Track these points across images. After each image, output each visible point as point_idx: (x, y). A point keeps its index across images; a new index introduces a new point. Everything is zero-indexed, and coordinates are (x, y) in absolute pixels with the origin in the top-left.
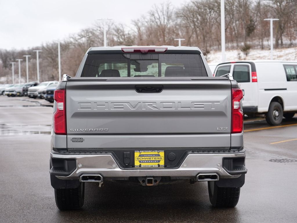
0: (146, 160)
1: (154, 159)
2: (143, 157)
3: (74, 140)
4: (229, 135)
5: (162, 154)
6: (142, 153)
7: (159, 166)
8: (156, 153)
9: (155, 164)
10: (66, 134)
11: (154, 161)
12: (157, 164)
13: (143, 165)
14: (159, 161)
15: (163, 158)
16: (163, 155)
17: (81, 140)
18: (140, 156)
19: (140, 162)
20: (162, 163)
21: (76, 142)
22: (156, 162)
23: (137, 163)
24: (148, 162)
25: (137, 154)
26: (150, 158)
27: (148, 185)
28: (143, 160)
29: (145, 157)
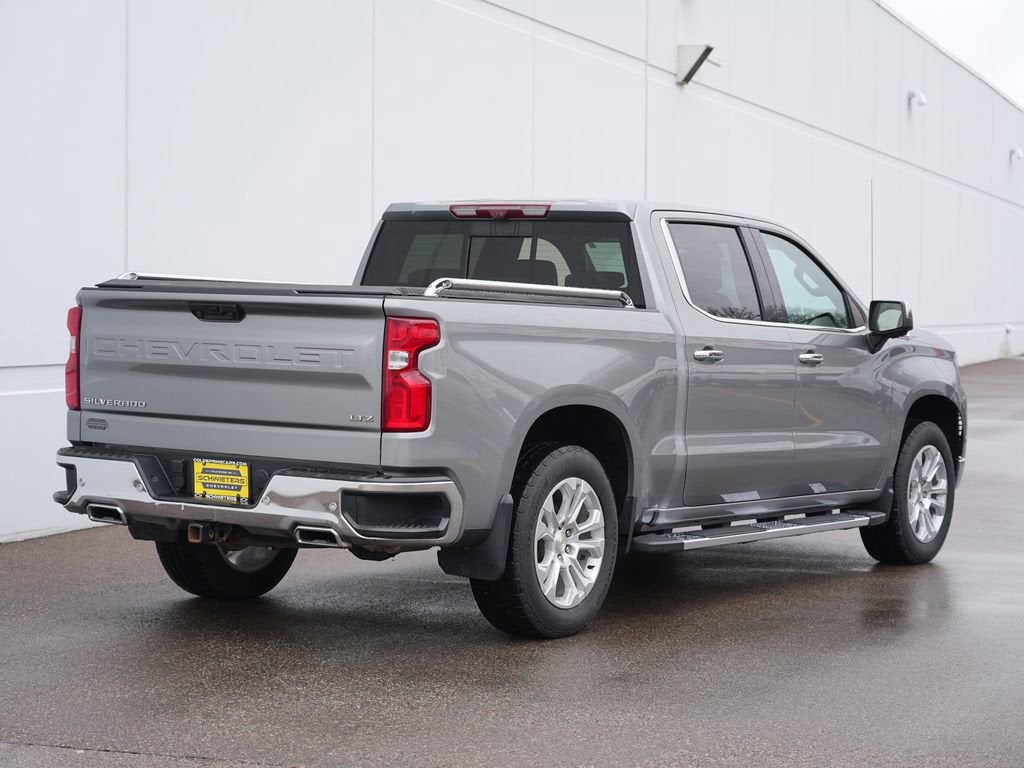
0: (216, 482)
1: (230, 483)
2: (210, 476)
3: (92, 424)
5: (244, 470)
6: (208, 466)
7: (238, 498)
8: (233, 468)
9: (231, 495)
11: (231, 486)
12: (235, 493)
13: (211, 493)
15: (246, 480)
16: (247, 475)
17: (103, 425)
18: (205, 471)
19: (204, 485)
20: (245, 492)
21: (95, 428)
22: (234, 490)
23: (199, 489)
24: (220, 488)
25: (198, 466)
26: (223, 479)
28: (210, 481)
29: (215, 476)
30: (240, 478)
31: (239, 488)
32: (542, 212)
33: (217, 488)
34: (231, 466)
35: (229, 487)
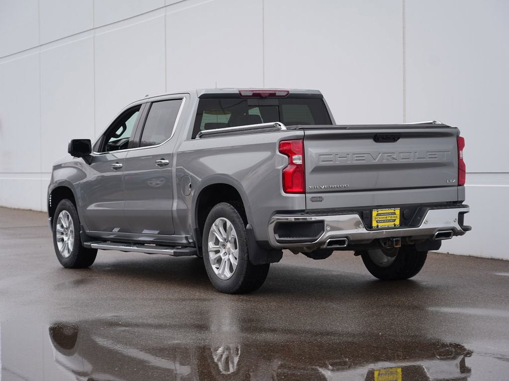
0: (383, 219)
1: (390, 219)
2: (380, 217)
3: (314, 200)
4: (456, 188)
5: (398, 211)
6: (380, 212)
7: (395, 225)
8: (393, 211)
9: (391, 224)
10: (304, 192)
11: (390, 220)
12: (393, 223)
13: (380, 225)
14: (395, 221)
15: (398, 216)
16: (399, 214)
17: (320, 200)
18: (378, 215)
19: (377, 222)
20: (397, 222)
21: (316, 201)
22: (392, 221)
23: (374, 224)
24: (385, 222)
25: (374, 213)
26: (386, 218)
27: (396, 246)
28: (380, 219)
29: (382, 216)
30: (395, 216)
31: (394, 220)
32: (285, 94)
33: (383, 222)
34: (391, 211)
35: (389, 221)
